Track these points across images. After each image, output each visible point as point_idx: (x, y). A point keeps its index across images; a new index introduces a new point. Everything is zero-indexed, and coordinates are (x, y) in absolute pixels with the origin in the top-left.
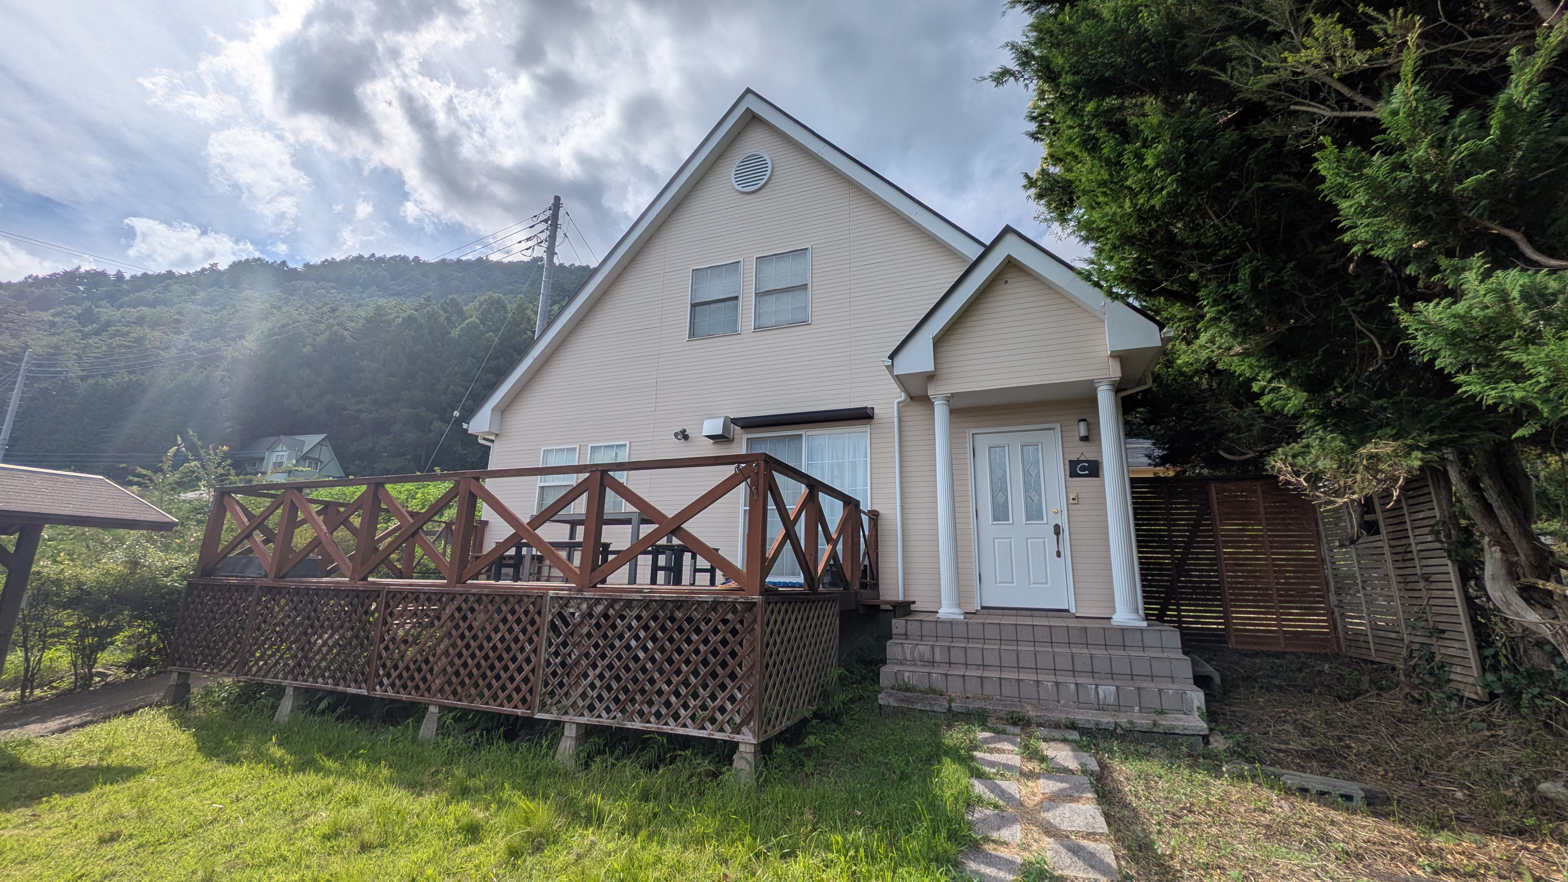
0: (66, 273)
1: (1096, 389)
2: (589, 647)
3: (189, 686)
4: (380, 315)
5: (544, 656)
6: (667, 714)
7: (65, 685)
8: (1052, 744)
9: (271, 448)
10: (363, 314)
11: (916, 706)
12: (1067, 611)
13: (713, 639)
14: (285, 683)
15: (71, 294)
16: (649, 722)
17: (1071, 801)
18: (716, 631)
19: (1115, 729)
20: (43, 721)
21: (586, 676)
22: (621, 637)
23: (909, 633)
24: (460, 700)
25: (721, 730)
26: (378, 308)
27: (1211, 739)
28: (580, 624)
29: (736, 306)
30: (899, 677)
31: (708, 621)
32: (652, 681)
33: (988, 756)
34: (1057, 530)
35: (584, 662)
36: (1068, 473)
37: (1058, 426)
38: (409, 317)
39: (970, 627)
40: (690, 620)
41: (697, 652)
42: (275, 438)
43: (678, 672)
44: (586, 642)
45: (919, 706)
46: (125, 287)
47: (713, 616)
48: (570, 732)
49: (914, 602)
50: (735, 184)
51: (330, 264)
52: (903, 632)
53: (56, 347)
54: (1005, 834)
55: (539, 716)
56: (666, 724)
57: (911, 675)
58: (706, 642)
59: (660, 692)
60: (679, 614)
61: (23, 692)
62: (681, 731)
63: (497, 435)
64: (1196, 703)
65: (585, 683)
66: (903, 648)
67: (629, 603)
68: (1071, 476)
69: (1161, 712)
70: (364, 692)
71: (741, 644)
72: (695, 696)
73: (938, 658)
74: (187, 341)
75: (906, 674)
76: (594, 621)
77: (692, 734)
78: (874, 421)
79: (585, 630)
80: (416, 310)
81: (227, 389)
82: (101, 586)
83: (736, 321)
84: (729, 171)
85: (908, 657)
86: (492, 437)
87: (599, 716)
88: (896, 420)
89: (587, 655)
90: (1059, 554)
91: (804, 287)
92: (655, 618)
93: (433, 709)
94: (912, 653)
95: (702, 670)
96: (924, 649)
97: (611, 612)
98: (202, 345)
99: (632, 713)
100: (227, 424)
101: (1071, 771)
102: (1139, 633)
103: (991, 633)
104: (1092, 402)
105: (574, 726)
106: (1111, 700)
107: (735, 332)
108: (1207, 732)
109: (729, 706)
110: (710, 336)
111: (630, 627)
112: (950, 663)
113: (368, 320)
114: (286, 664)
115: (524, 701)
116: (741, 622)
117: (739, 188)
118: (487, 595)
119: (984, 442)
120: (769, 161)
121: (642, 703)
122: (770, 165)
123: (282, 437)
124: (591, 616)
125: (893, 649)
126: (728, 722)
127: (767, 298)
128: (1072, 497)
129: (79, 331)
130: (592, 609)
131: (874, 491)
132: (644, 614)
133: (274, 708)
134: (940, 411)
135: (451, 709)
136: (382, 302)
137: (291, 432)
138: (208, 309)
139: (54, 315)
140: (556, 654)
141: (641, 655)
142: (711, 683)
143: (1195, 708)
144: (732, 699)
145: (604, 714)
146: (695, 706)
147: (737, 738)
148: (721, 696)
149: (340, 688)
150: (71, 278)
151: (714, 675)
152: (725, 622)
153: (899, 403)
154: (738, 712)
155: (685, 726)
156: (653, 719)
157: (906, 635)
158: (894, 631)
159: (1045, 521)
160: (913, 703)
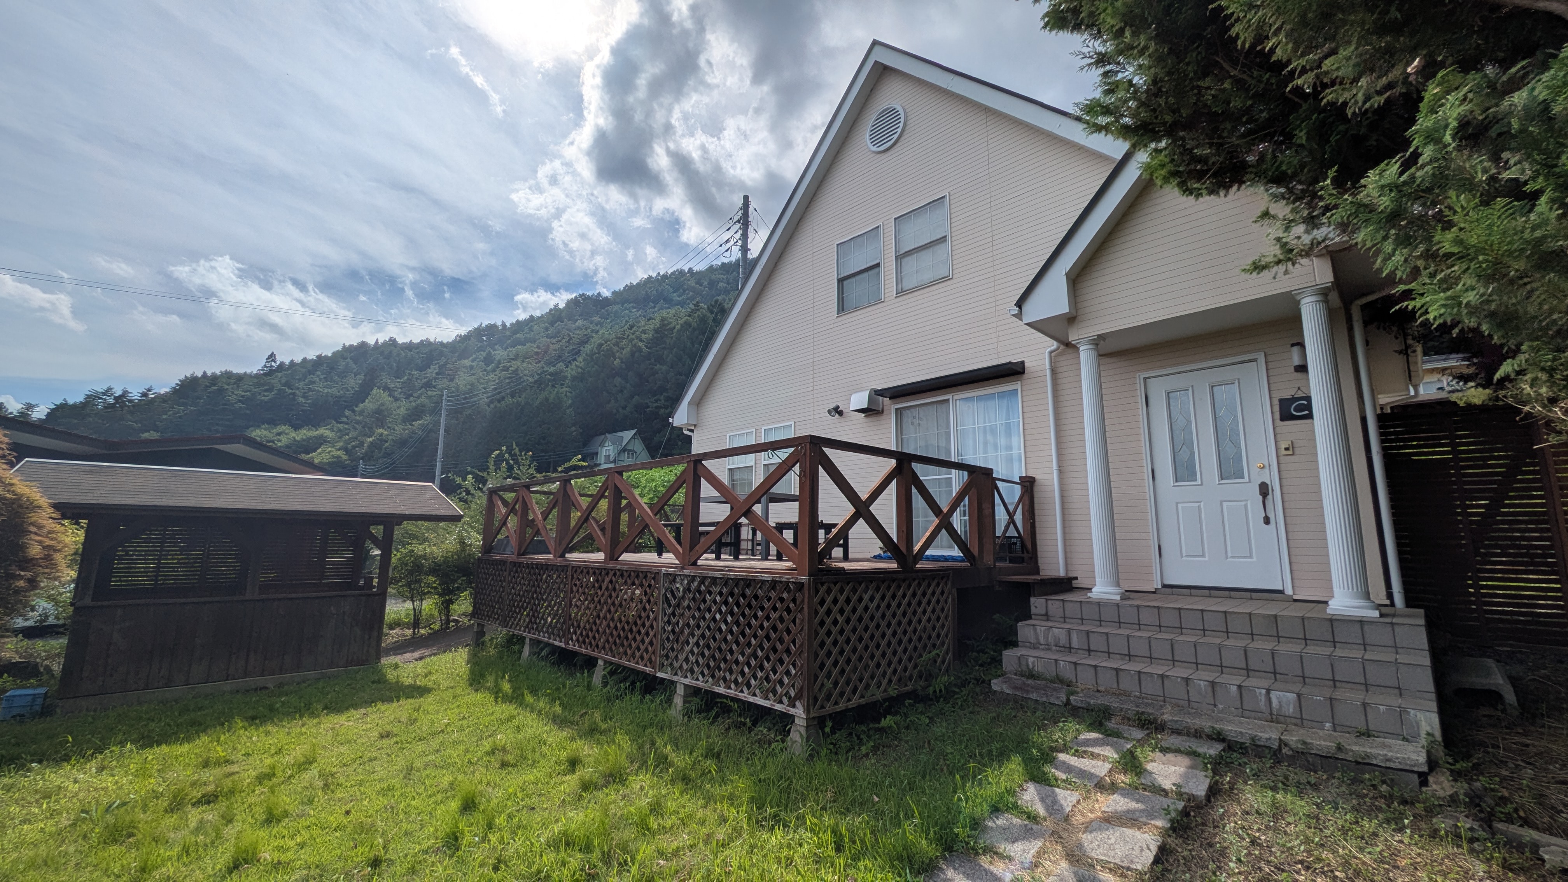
0: (475, 329)
1: (1299, 302)
2: (689, 618)
3: (484, 633)
4: (664, 325)
5: (661, 624)
6: (742, 682)
7: (437, 626)
8: (1170, 756)
9: (602, 445)
10: (652, 327)
11: (1030, 696)
12: (1281, 592)
13: (774, 615)
14: (525, 634)
15: (480, 344)
16: (730, 688)
17: (1132, 826)
18: (775, 609)
19: (1280, 749)
20: (413, 651)
21: (688, 643)
22: (709, 611)
23: (1050, 613)
24: (614, 657)
25: (781, 702)
26: (663, 319)
27: (1431, 779)
28: (683, 598)
29: (878, 274)
30: (1024, 663)
31: (769, 599)
32: (731, 652)
33: (1073, 761)
34: (1264, 490)
35: (686, 631)
36: (1277, 415)
37: (1261, 357)
38: (685, 322)
39: (1121, 610)
40: (756, 597)
41: (762, 627)
42: (603, 436)
43: (749, 644)
44: (687, 613)
45: (1034, 696)
46: (508, 333)
47: (773, 594)
48: (680, 690)
49: (1076, 578)
50: (870, 146)
51: (629, 288)
52: (1044, 612)
53: (472, 385)
54: (1016, 849)
55: (659, 675)
56: (742, 691)
57: (1034, 659)
58: (768, 618)
59: (737, 662)
60: (748, 592)
61: (414, 631)
62: (751, 699)
63: (695, 426)
64: (1425, 728)
65: (687, 649)
66: (1035, 630)
67: (714, 580)
68: (1282, 419)
69: (1366, 734)
70: (563, 645)
71: (794, 621)
72: (762, 668)
73: (1075, 643)
74: (543, 367)
75: (1031, 660)
76: (691, 596)
77: (759, 703)
78: (1026, 376)
79: (686, 604)
80: (689, 316)
81: (570, 401)
82: (446, 560)
83: (879, 288)
84: (864, 136)
85: (1042, 641)
86: (693, 428)
87: (697, 679)
88: (1048, 373)
89: (688, 625)
90: (1267, 521)
91: (943, 239)
92: (732, 594)
93: (600, 662)
94: (1046, 637)
95: (766, 645)
96: (1058, 633)
97: (703, 588)
98: (552, 369)
99: (719, 679)
100: (573, 429)
101: (1164, 790)
102: (1357, 627)
103: (1147, 617)
104: (1295, 321)
105: (682, 686)
106: (1291, 710)
107: (879, 301)
108: (1425, 769)
109: (786, 681)
110: (857, 309)
111: (715, 602)
112: (1089, 651)
113: (656, 331)
114: (524, 621)
115: (650, 660)
116: (794, 601)
117: (874, 149)
118: (626, 571)
119: (1158, 389)
120: (901, 112)
121: (724, 672)
122: (902, 116)
123: (608, 435)
124: (689, 590)
125: (1024, 630)
126: (786, 695)
127: (909, 258)
128: (1283, 445)
129: (485, 370)
130: (690, 586)
131: (1028, 455)
132: (725, 590)
133: (520, 652)
134: (1086, 356)
135: (611, 663)
136: (664, 313)
137: (614, 431)
138: (554, 341)
139: (473, 361)
140: (669, 622)
141: (724, 627)
142: (772, 657)
143: (1423, 734)
144: (788, 673)
145: (700, 678)
146: (761, 677)
147: (792, 711)
148: (780, 669)
149: (551, 641)
150: (479, 332)
151: (775, 650)
152: (782, 600)
153: (1051, 352)
154: (793, 686)
155: (754, 695)
156: (733, 686)
157: (1047, 616)
158: (1033, 610)
159: (1246, 479)
160: (1027, 692)
